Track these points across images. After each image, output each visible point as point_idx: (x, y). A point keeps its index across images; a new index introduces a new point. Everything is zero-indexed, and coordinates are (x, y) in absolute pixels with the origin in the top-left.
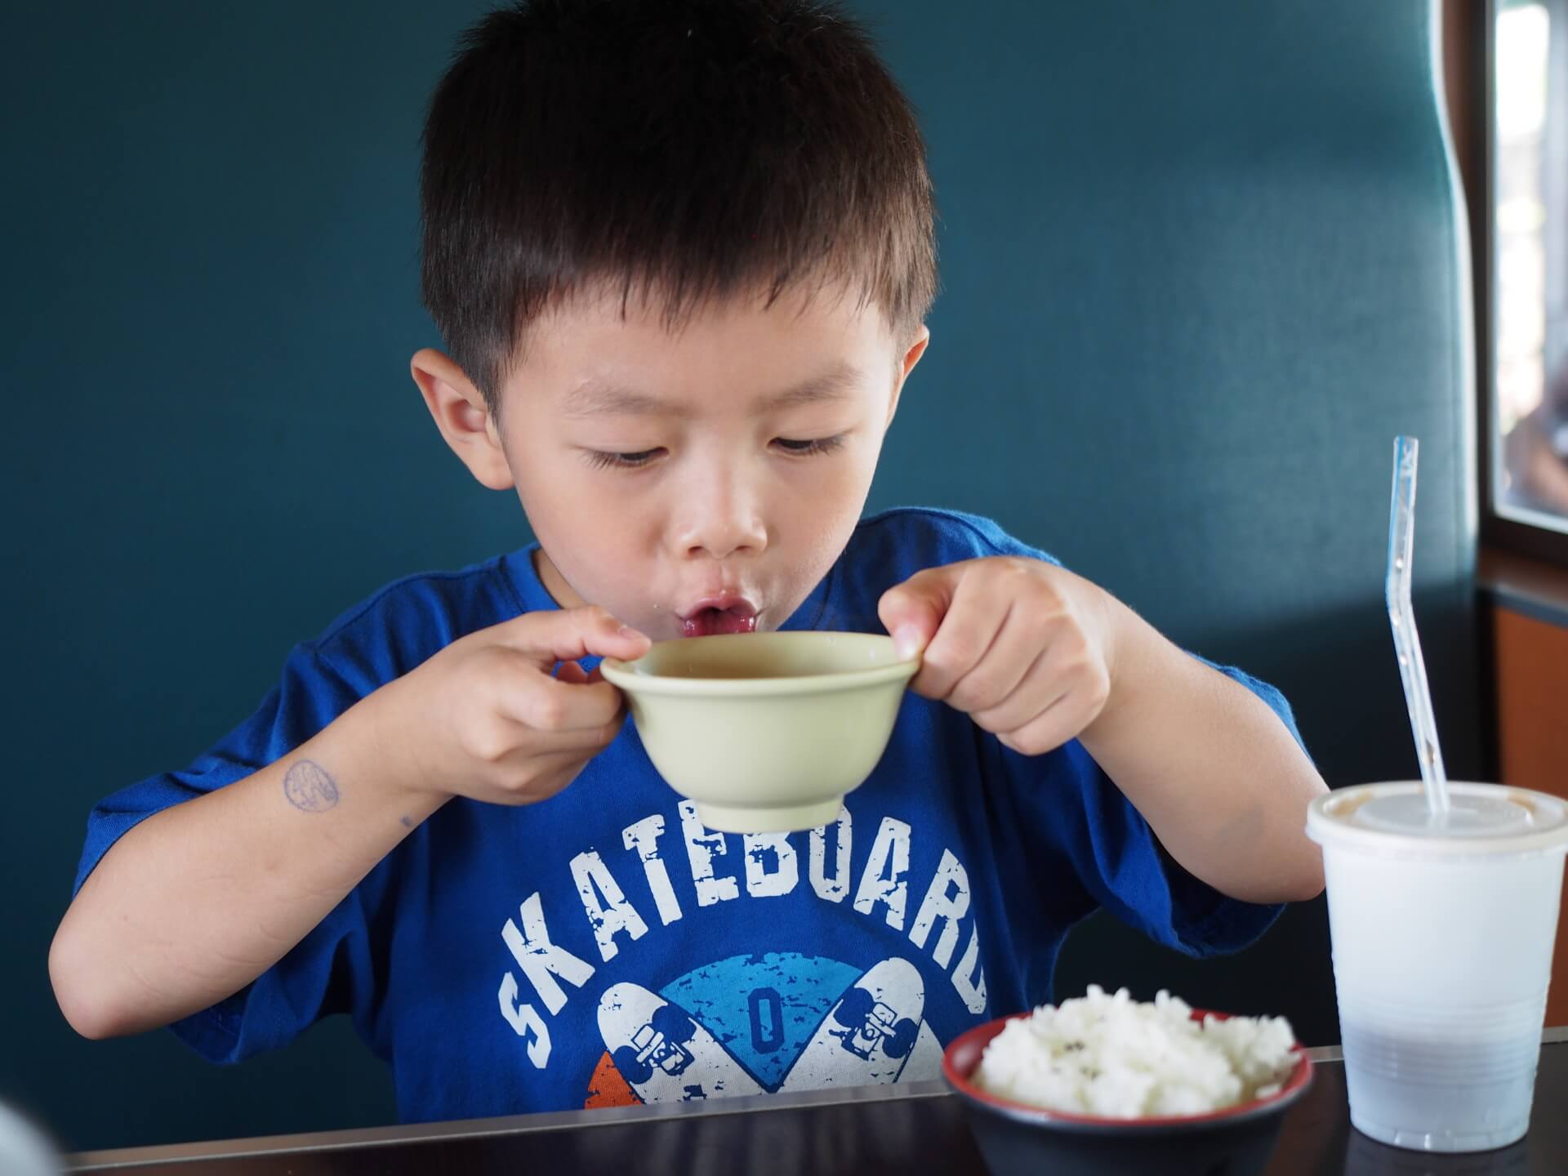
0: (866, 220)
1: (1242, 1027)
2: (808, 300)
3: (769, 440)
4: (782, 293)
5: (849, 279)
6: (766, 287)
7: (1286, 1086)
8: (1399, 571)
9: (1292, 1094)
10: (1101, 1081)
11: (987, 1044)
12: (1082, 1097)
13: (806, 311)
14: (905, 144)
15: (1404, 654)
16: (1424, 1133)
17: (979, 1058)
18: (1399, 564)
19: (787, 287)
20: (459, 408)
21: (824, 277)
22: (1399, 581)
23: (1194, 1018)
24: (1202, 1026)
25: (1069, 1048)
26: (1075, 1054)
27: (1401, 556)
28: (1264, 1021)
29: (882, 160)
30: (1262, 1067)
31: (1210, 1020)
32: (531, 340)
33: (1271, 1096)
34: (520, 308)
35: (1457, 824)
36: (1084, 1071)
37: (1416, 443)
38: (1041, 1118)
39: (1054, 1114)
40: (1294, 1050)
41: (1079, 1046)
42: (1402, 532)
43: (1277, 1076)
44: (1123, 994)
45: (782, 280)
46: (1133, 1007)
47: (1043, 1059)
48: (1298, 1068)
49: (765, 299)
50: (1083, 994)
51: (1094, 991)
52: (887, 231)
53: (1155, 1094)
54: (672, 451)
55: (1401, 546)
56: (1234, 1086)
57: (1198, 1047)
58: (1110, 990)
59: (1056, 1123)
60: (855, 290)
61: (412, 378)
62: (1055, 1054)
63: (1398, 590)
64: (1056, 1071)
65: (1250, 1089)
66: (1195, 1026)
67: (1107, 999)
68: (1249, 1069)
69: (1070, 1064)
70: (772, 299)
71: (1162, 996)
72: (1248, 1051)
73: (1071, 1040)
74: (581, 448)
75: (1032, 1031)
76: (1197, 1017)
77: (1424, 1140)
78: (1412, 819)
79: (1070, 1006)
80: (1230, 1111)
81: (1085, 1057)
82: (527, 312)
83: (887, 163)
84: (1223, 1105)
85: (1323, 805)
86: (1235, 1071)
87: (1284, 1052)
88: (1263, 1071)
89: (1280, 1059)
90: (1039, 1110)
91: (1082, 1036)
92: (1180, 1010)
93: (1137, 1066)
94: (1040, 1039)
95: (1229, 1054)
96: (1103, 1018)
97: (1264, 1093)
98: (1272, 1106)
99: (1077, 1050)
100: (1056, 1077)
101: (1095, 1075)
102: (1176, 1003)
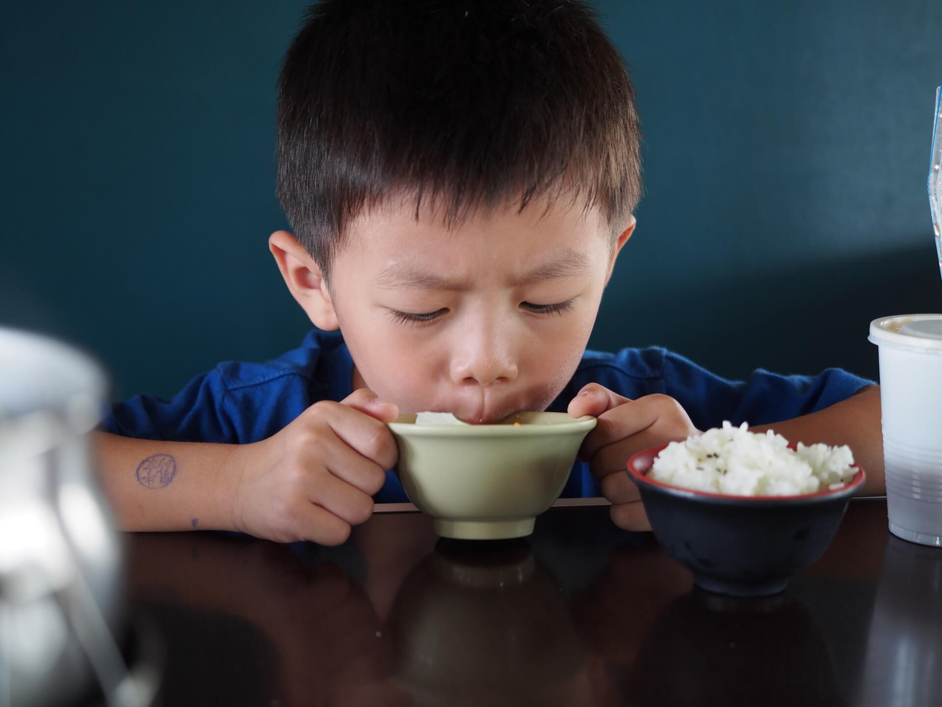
0: (591, 147)
1: (821, 450)
2: (549, 206)
3: (520, 303)
4: (530, 202)
5: (579, 191)
6: (519, 197)
7: (846, 487)
9: (851, 490)
10: (729, 474)
11: (657, 455)
12: (716, 483)
13: (546, 215)
14: (619, 91)
16: (935, 536)
17: (652, 463)
18: (937, 167)
19: (534, 197)
20: (302, 273)
21: (561, 189)
23: (789, 446)
24: (795, 449)
25: (709, 456)
28: (836, 448)
29: (602, 105)
30: (833, 474)
31: (800, 445)
32: (352, 231)
33: (838, 490)
34: (345, 210)
36: (719, 470)
38: (690, 495)
39: (697, 493)
40: (852, 466)
41: (716, 455)
43: (842, 480)
44: (745, 425)
45: (530, 193)
46: (750, 434)
47: (692, 462)
48: (855, 477)
49: (518, 206)
50: (720, 426)
51: (726, 424)
52: (606, 155)
53: (763, 482)
54: (452, 310)
56: (815, 483)
57: (793, 460)
58: (736, 424)
59: (700, 498)
60: (582, 198)
61: (269, 251)
62: (700, 460)
64: (700, 469)
65: (824, 487)
66: (791, 450)
67: (735, 429)
68: (825, 476)
69: (708, 465)
70: (523, 206)
71: (770, 432)
72: (824, 464)
73: (712, 453)
74: (387, 308)
75: (685, 449)
77: (936, 540)
79: (713, 432)
81: (719, 462)
82: (350, 212)
83: (606, 105)
84: (806, 492)
85: (880, 323)
86: (815, 473)
87: (847, 467)
88: (834, 477)
89: (845, 471)
90: (688, 490)
91: (717, 450)
92: (782, 441)
93: (752, 466)
94: (691, 451)
95: (812, 464)
96: (732, 440)
97: (833, 487)
98: (839, 494)
99: (714, 458)
100: (700, 472)
101: (725, 472)
102: (779, 437)
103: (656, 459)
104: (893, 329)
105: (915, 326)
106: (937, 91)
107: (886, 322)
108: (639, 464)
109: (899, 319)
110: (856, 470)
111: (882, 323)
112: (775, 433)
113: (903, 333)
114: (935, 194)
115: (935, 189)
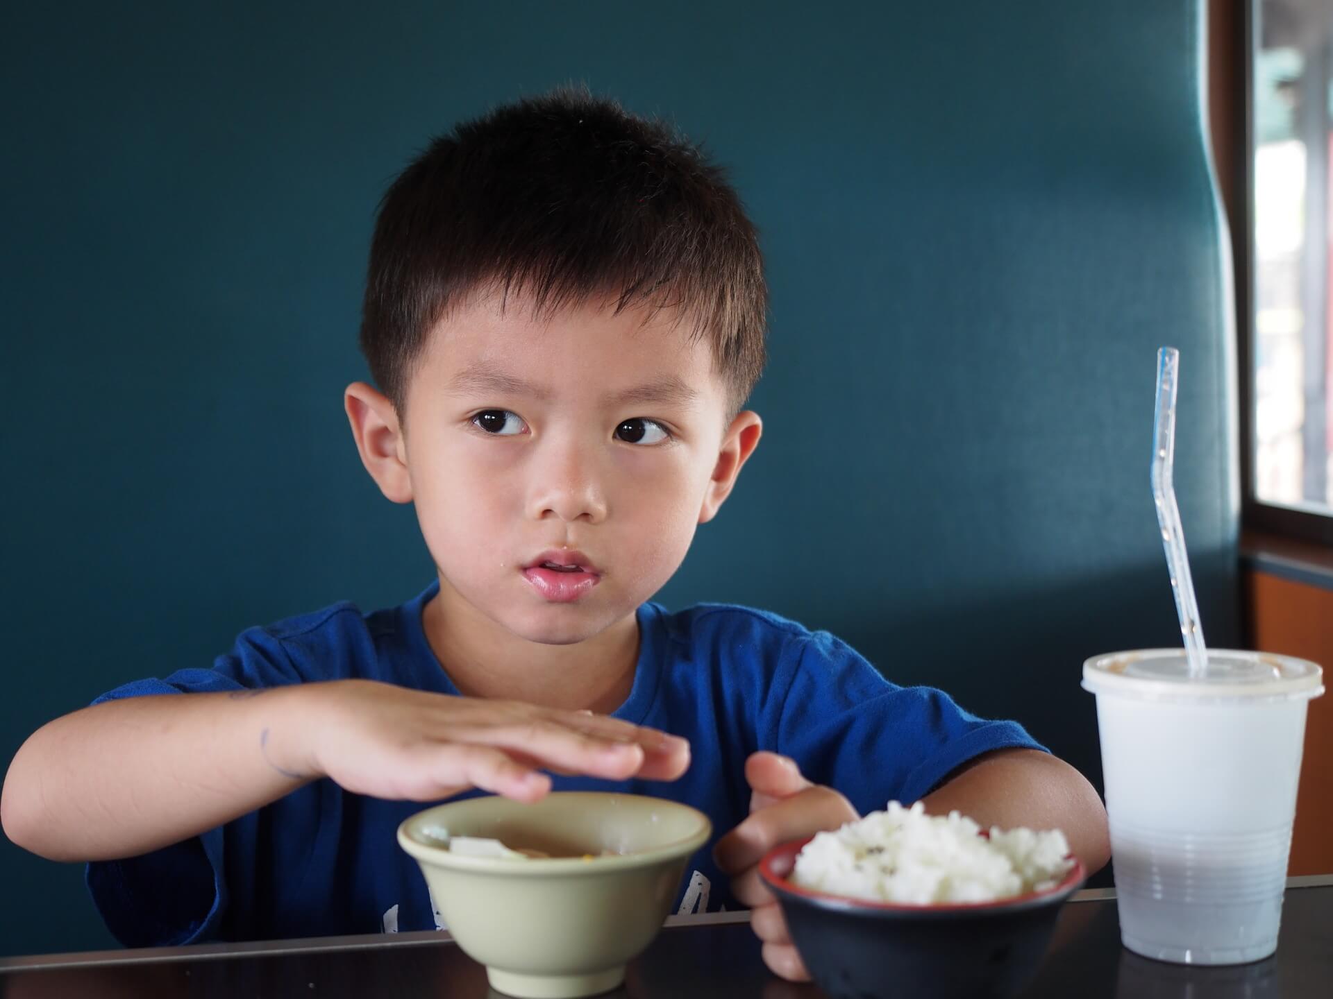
1: (1023, 837)
7: (1058, 887)
8: (1162, 459)
9: (1064, 890)
10: (897, 875)
11: (800, 851)
12: (881, 888)
15: (1165, 528)
16: (1186, 949)
17: (794, 863)
18: (1162, 453)
20: (378, 437)
22: (1162, 468)
23: (979, 834)
24: (988, 837)
25: (871, 851)
26: (876, 856)
27: (1163, 447)
30: (1040, 870)
33: (1047, 892)
35: (1214, 674)
36: (884, 869)
37: (1177, 353)
38: (845, 906)
39: (856, 902)
41: (879, 850)
42: (1165, 425)
43: (1053, 877)
46: (926, 820)
47: (848, 859)
48: (1070, 873)
53: (945, 885)
54: (534, 432)
55: (1164, 437)
56: (1016, 883)
57: (985, 851)
58: (907, 804)
59: (858, 909)
62: (859, 856)
63: (1161, 475)
64: (858, 868)
65: (1028, 889)
66: (982, 839)
67: (905, 811)
68: (1030, 872)
69: (870, 864)
72: (1028, 857)
73: (874, 846)
75: (839, 841)
76: (985, 834)
77: (1186, 954)
78: (1178, 672)
79: (875, 817)
80: (1010, 901)
81: (885, 859)
84: (1004, 896)
86: (1017, 869)
87: (1060, 859)
88: (1042, 875)
89: (1057, 865)
90: (842, 898)
91: (881, 842)
92: (970, 827)
93: (929, 863)
94: (845, 844)
95: (1012, 857)
96: (901, 828)
97: (1040, 888)
98: (1048, 898)
99: (877, 853)
100: (859, 873)
101: (893, 872)
103: (798, 858)
104: (1115, 670)
105: (1145, 666)
106: (1159, 354)
107: (1105, 661)
108: (778, 865)
109: (1123, 657)
110: (1071, 863)
111: (1099, 663)
113: (1127, 675)
114: (1162, 489)
115: (1161, 483)
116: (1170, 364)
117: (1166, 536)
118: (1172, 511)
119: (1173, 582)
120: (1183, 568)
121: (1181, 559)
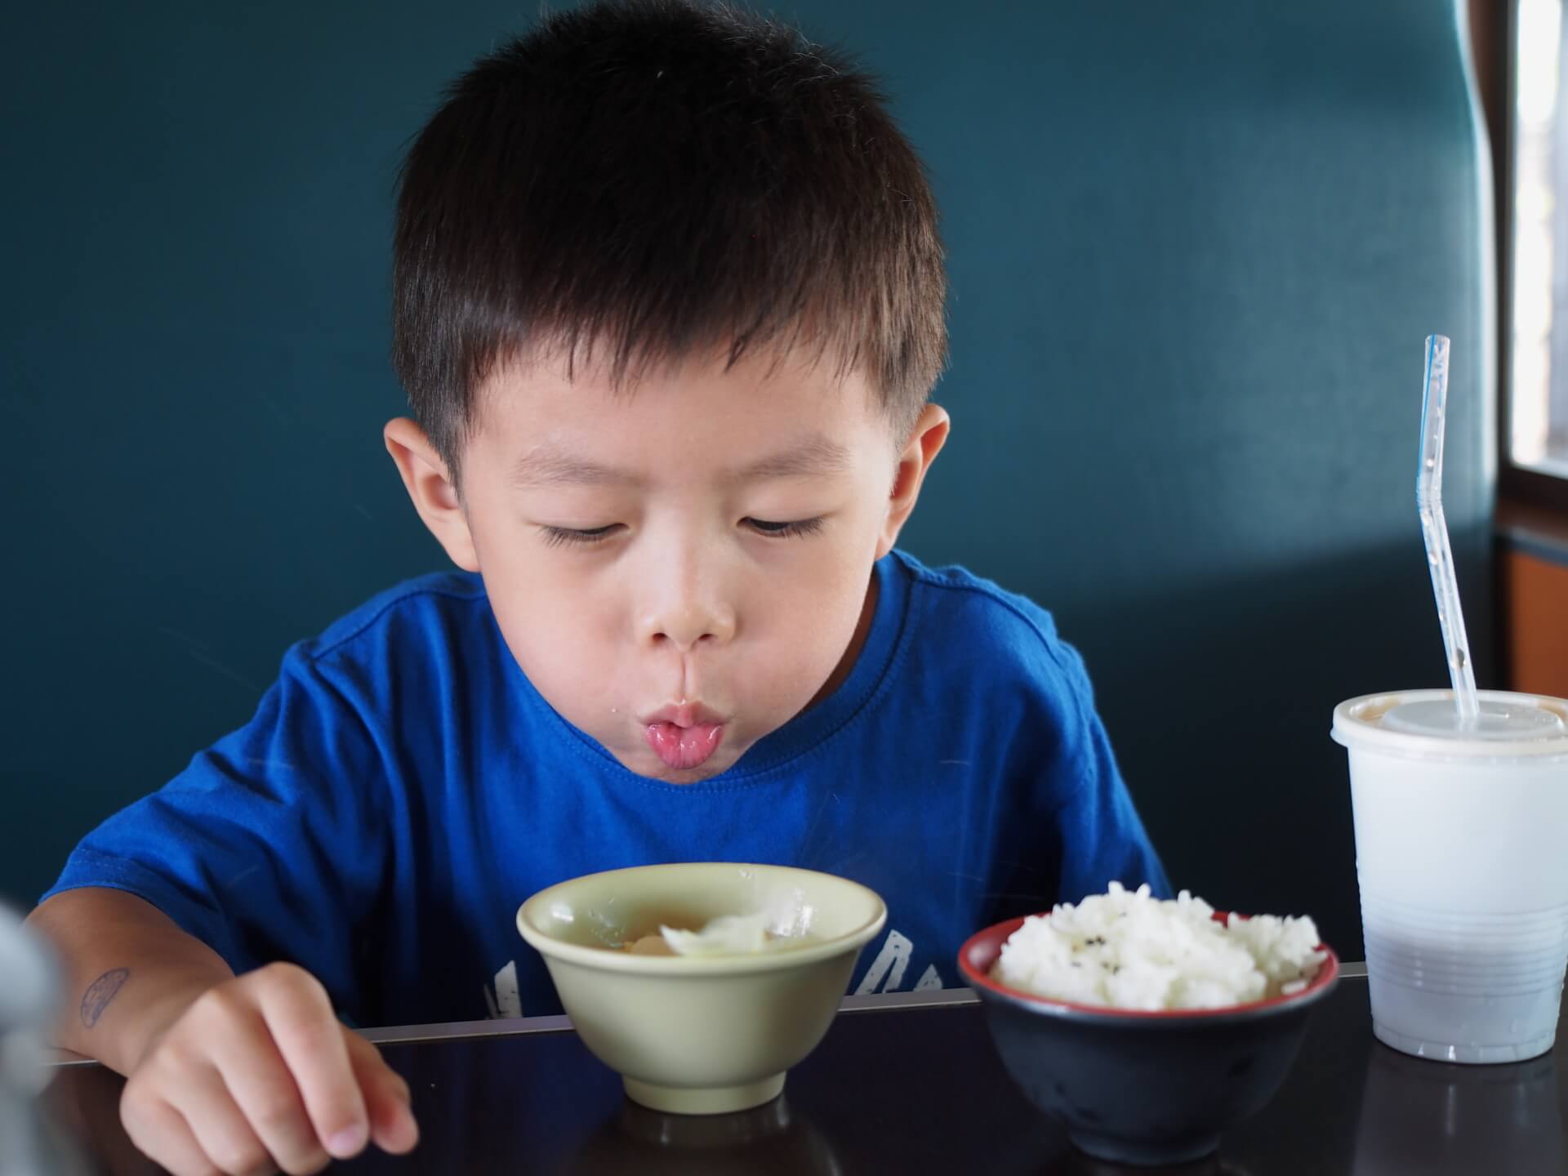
1: (1266, 925)
2: (776, 363)
3: (736, 519)
4: (744, 354)
6: (723, 348)
7: (1310, 986)
8: (1430, 470)
9: (1318, 991)
10: (1122, 973)
11: (1006, 941)
12: (1103, 990)
13: (775, 375)
15: (1433, 553)
16: (1449, 1045)
17: (999, 953)
18: (1430, 463)
19: (749, 349)
20: (433, 483)
21: (795, 338)
22: (1430, 481)
23: (1215, 918)
24: (1225, 924)
25: (1090, 942)
26: (1096, 947)
27: (1433, 457)
28: (1289, 919)
30: (1287, 965)
31: (1233, 918)
33: (1297, 993)
34: (472, 369)
35: (1488, 728)
36: (1106, 965)
37: (1447, 341)
38: (1060, 1011)
39: (1074, 1006)
40: (1318, 949)
41: (1100, 941)
42: (1433, 431)
43: (1302, 975)
45: (743, 340)
46: (1154, 902)
47: (1063, 954)
48: (1322, 969)
49: (725, 358)
50: (1104, 890)
53: (1178, 987)
54: (630, 526)
55: (1432, 443)
56: (1259, 982)
57: (1222, 943)
59: (1076, 1015)
61: (385, 448)
62: (1075, 949)
63: (1428, 489)
64: (1076, 965)
65: (1274, 987)
66: (1218, 925)
67: (1129, 895)
68: (1274, 967)
69: (1090, 958)
70: (732, 360)
71: (1184, 895)
72: (1272, 948)
73: (1093, 936)
74: (537, 524)
75: (1052, 926)
76: (1220, 915)
78: (1442, 723)
79: (1091, 903)
80: (1256, 1005)
81: (1106, 952)
84: (1248, 1000)
85: (1349, 709)
86: (1260, 967)
87: (1308, 951)
88: (1289, 971)
89: (1306, 958)
90: (1057, 1002)
91: (1102, 931)
92: (1202, 909)
93: (1160, 960)
94: (1060, 934)
95: (1253, 951)
96: (1124, 914)
97: (1289, 989)
98: (1298, 1002)
99: (1097, 946)
100: (1076, 971)
101: (1116, 969)
102: (1199, 902)
103: (1004, 948)
104: (1368, 718)
106: (1427, 343)
107: (1358, 706)
108: (978, 955)
109: (1379, 700)
110: (1324, 956)
111: (1352, 709)
112: (1193, 896)
114: (1430, 506)
115: (1428, 498)
116: (1440, 354)
117: (1432, 560)
118: (1441, 534)
119: (1441, 617)
120: (1452, 599)
121: (1450, 591)
